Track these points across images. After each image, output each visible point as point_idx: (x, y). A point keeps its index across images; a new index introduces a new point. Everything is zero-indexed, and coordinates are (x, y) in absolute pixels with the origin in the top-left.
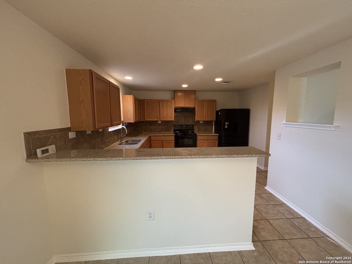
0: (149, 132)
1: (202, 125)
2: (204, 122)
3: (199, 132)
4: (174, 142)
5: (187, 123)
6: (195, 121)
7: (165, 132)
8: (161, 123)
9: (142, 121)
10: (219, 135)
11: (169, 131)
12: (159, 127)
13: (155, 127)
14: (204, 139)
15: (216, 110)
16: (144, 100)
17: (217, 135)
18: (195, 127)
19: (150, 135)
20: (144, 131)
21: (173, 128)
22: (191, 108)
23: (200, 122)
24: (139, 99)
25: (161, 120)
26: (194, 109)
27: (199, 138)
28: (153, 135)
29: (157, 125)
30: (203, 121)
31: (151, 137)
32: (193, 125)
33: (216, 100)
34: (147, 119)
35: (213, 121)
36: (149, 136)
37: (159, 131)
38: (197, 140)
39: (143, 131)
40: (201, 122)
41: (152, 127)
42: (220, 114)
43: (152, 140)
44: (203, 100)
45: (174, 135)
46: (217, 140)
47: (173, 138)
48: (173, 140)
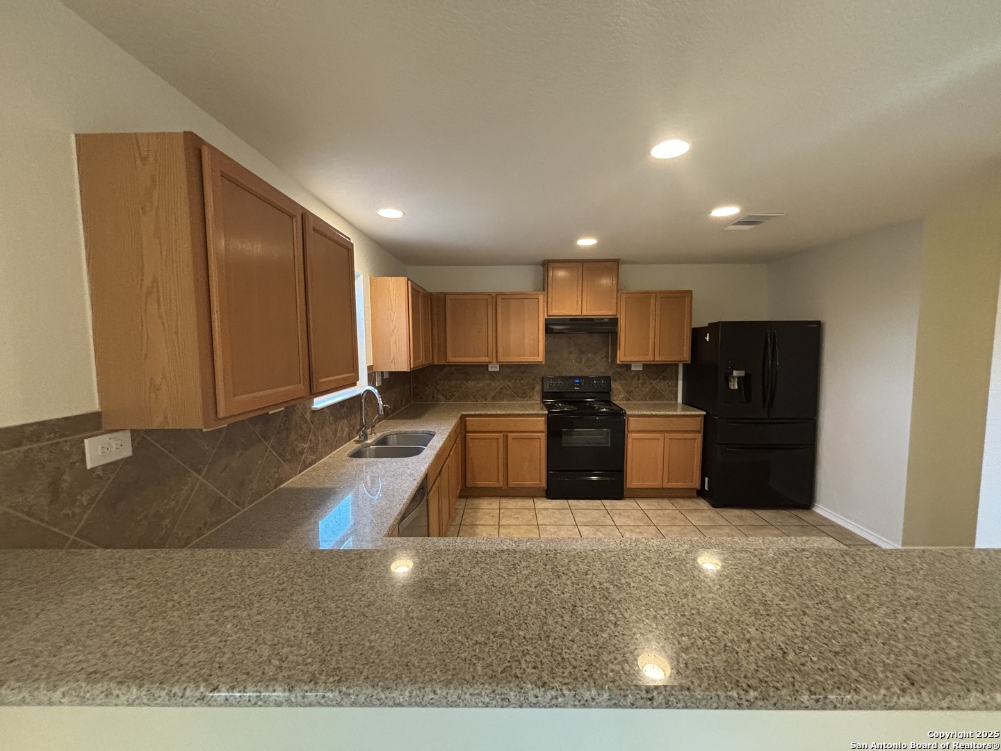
0: (460, 399)
1: (638, 379)
2: (647, 366)
3: (629, 400)
4: (543, 436)
5: (588, 372)
6: (618, 362)
7: (514, 400)
8: (498, 369)
9: (436, 363)
10: (705, 413)
11: (524, 395)
12: (493, 384)
13: (480, 385)
14: (651, 429)
15: (693, 327)
16: (445, 294)
17: (697, 416)
18: (615, 386)
19: (464, 413)
20: (443, 395)
21: (538, 388)
22: (602, 319)
23: (633, 369)
24: (430, 290)
25: (501, 359)
26: (614, 322)
27: (632, 424)
28: (473, 413)
29: (487, 376)
30: (643, 364)
31: (467, 419)
32: (608, 379)
33: (690, 292)
34: (452, 359)
35: (677, 366)
36: (459, 416)
37: (493, 398)
38: (626, 432)
39: (441, 397)
40: (635, 367)
41: (471, 384)
42: (708, 339)
43: (468, 429)
44: (645, 293)
45: (547, 412)
46: (698, 432)
47: (541, 424)
48: (543, 432)
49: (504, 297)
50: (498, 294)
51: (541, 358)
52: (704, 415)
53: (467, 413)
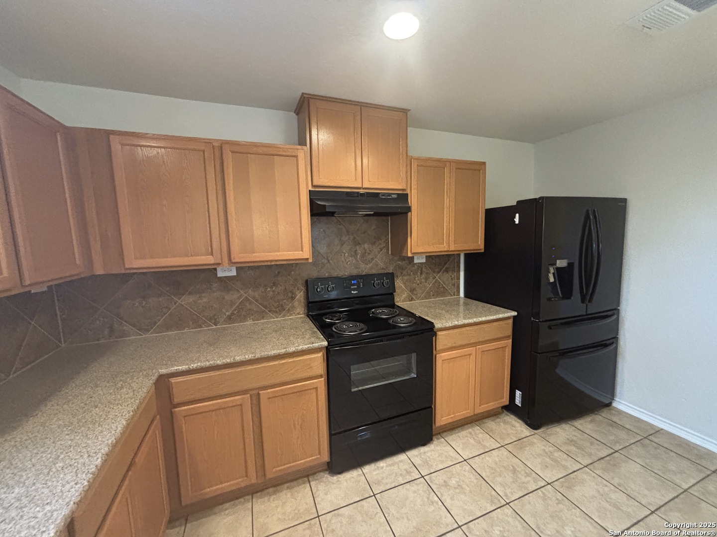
0: (168, 328)
1: (421, 273)
2: (431, 258)
3: (412, 299)
4: (321, 384)
5: (365, 269)
7: (263, 318)
8: (233, 273)
9: (99, 271)
10: (515, 313)
11: (280, 309)
12: (228, 297)
13: (205, 300)
14: (463, 343)
16: (109, 133)
17: (508, 318)
18: (399, 283)
19: (164, 371)
20: (134, 325)
21: (300, 295)
22: (390, 195)
23: (416, 261)
24: (69, 122)
25: (238, 257)
26: (403, 197)
27: (442, 340)
28: (184, 368)
29: (215, 285)
30: (426, 256)
31: (173, 380)
32: (391, 277)
34: (135, 262)
37: (230, 319)
38: (434, 352)
40: (418, 259)
41: (186, 300)
43: (176, 400)
45: (325, 343)
46: (507, 337)
47: (317, 364)
48: (321, 376)
49: (236, 149)
50: (223, 144)
51: (306, 253)
52: (514, 317)
53: (173, 369)
